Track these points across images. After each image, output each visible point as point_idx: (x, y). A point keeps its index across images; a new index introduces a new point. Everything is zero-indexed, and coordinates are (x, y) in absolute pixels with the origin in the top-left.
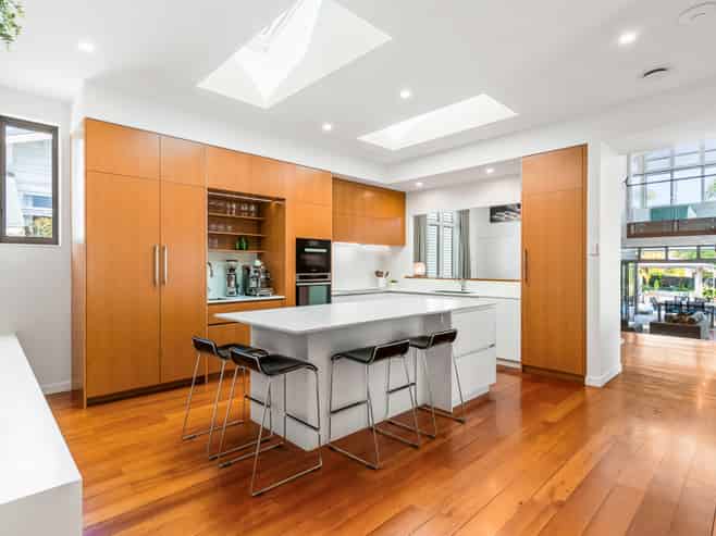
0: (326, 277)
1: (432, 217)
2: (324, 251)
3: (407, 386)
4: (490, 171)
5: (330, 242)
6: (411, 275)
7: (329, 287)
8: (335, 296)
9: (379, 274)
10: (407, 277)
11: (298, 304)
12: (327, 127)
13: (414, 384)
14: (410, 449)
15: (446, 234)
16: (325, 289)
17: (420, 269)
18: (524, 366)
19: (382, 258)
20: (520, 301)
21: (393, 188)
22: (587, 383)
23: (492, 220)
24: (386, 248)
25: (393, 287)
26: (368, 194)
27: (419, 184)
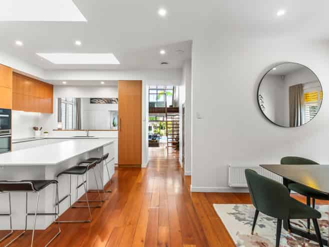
0: (8, 132)
1: (63, 99)
2: (8, 116)
3: (82, 184)
4: (103, 83)
5: (10, 110)
6: (57, 129)
7: (10, 137)
8: (13, 143)
9: (35, 129)
10: (54, 130)
12: (19, 43)
13: (85, 182)
14: (97, 209)
15: (70, 107)
16: (7, 139)
17: (59, 126)
18: (119, 165)
19: (37, 120)
20: (117, 139)
21: (47, 82)
22: (142, 167)
23: (91, 102)
24: (39, 114)
25: (46, 136)
26: (27, 83)
27: (64, 83)
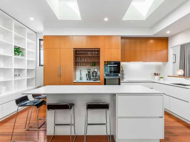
0: (118, 75)
2: (116, 65)
8: (123, 82)
10: (168, 76)
11: (105, 84)
25: (162, 81)
27: (168, 32)
